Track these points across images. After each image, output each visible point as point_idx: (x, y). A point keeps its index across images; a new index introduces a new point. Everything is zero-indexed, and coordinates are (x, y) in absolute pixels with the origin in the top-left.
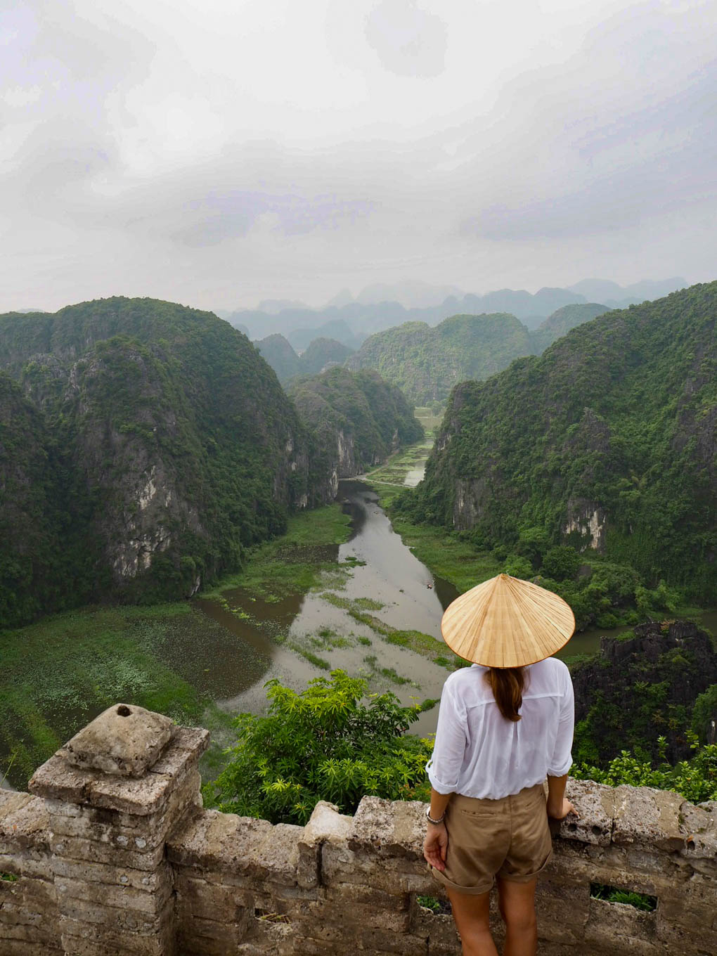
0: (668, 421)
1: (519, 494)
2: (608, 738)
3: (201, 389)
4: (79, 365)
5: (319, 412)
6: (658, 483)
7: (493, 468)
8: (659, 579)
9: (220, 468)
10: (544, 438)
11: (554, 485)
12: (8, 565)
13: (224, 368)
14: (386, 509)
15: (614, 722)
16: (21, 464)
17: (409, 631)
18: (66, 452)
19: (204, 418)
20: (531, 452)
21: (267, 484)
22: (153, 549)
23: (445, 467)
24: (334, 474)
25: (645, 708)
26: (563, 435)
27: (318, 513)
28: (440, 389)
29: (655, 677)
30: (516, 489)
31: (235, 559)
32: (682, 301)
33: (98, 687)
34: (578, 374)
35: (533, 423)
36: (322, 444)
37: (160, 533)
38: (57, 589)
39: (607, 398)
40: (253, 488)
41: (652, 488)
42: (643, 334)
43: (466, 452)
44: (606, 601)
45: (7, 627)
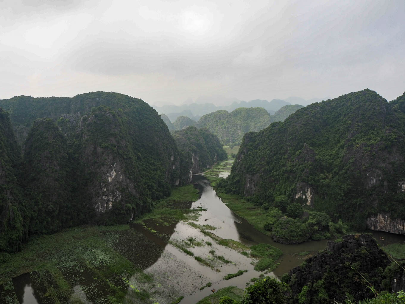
0: (341, 150)
1: (274, 181)
2: (332, 288)
3: (135, 132)
4: (83, 118)
5: (184, 145)
6: (337, 177)
7: (263, 169)
8: (338, 219)
9: (142, 166)
10: (286, 156)
11: (290, 177)
12: (48, 205)
13: (146, 123)
14: (214, 187)
15: (335, 281)
16: (56, 160)
17: (229, 240)
18: (76, 156)
19: (136, 144)
20: (280, 163)
21: (163, 174)
22: (113, 200)
23: (241, 169)
24: (191, 171)
25: (350, 274)
26: (294, 155)
27: (184, 188)
28: (233, 138)
29: (354, 260)
30: (273, 179)
31: (149, 206)
32: (345, 99)
33: (88, 261)
34: (301, 129)
35: (281, 150)
36: (186, 158)
37: (117, 193)
38: (69, 217)
39: (313, 140)
40: (157, 175)
41: (335, 179)
42: (328, 113)
43: (250, 162)
44: (316, 228)
45: (46, 234)
